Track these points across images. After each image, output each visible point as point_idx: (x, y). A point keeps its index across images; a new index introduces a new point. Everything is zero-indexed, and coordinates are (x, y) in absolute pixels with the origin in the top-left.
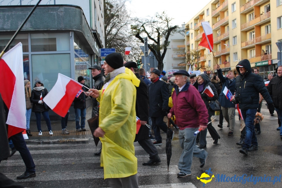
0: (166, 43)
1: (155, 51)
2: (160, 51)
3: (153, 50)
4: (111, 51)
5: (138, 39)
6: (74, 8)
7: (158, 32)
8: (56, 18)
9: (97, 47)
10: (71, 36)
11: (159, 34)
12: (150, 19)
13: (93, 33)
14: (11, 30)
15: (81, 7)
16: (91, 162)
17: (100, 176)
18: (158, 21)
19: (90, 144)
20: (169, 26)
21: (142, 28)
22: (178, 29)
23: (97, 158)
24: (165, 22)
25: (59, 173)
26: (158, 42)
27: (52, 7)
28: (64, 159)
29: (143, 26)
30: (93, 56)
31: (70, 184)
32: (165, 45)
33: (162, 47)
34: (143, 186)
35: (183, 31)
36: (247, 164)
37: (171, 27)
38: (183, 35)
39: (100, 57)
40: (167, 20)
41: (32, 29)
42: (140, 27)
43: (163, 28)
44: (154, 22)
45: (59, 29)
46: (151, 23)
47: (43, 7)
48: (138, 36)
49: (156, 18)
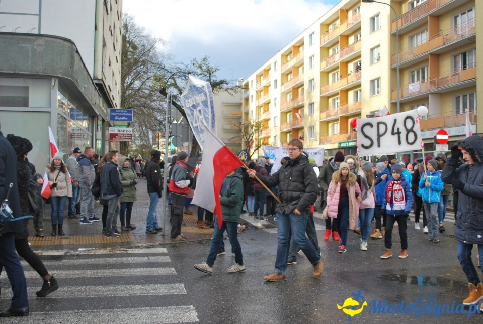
4: (125, 113)
5: (164, 97)
6: (62, 41)
8: (30, 54)
9: (103, 106)
10: (53, 84)
12: (182, 67)
13: (96, 83)
15: (73, 40)
18: (196, 71)
20: (212, 81)
21: (171, 81)
22: (225, 86)
24: (206, 73)
27: (24, 37)
28: (6, 289)
29: (172, 77)
30: (95, 119)
35: (232, 89)
36: (306, 305)
37: (215, 81)
38: (232, 95)
40: (210, 72)
42: (167, 79)
44: (189, 73)
45: (35, 73)
46: (185, 74)
47: (9, 36)
48: (163, 92)
49: (193, 66)
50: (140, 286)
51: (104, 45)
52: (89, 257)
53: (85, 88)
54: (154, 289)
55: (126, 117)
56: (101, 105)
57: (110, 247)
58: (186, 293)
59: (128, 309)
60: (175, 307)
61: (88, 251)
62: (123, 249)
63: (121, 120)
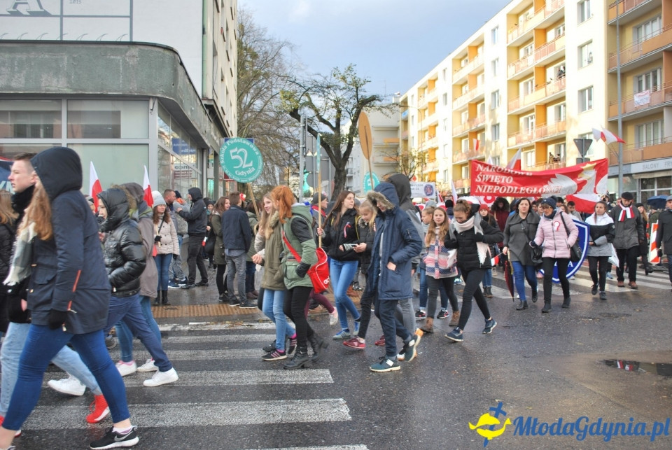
0: (352, 130)
1: (328, 146)
2: (339, 146)
3: (326, 144)
6: (161, 50)
7: (337, 107)
8: (121, 69)
9: (215, 135)
10: (151, 108)
11: (339, 112)
12: (320, 79)
13: (205, 105)
14: (26, 90)
15: (176, 48)
17: (163, 421)
18: (338, 84)
20: (359, 97)
21: (305, 99)
22: (377, 103)
24: (351, 87)
25: (75, 411)
26: (337, 129)
27: (113, 47)
29: (306, 94)
30: (205, 153)
32: (349, 135)
33: (344, 139)
35: (387, 107)
37: (364, 97)
38: (388, 116)
40: (357, 85)
41: (69, 91)
42: (300, 96)
43: (348, 100)
44: (328, 87)
45: (128, 93)
46: (324, 89)
47: (95, 46)
48: (295, 114)
49: (333, 78)
50: (272, 372)
51: (215, 54)
52: (202, 333)
53: (192, 111)
54: (290, 377)
56: (213, 133)
57: (229, 321)
58: (333, 382)
59: (258, 402)
60: (319, 400)
61: (201, 325)
62: (247, 324)
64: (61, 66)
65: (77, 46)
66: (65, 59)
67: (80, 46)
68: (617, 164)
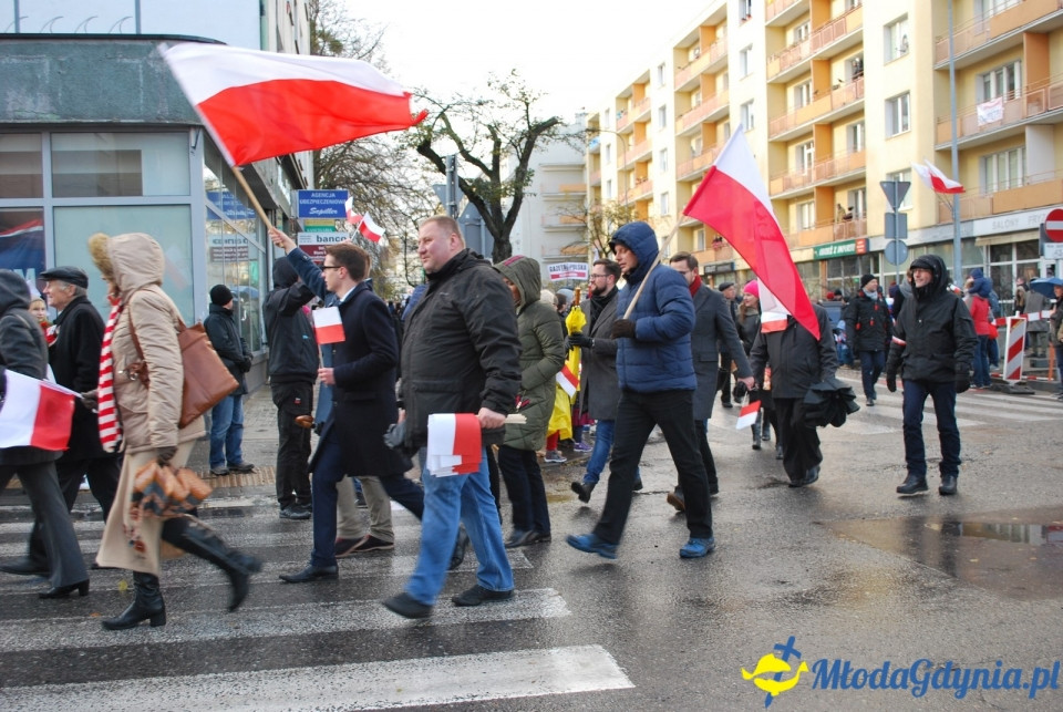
0: (520, 174)
1: (484, 205)
2: (499, 202)
3: (477, 198)
4: (332, 198)
5: (428, 160)
7: (494, 136)
8: (141, 80)
9: (285, 185)
10: (193, 144)
11: (498, 143)
16: (261, 580)
17: (290, 627)
18: (494, 98)
19: (256, 519)
20: (531, 120)
21: (441, 123)
22: (560, 130)
23: (281, 568)
24: (518, 103)
26: (494, 173)
27: (126, 43)
29: (442, 115)
31: (185, 657)
32: (516, 182)
33: (506, 189)
34: (436, 659)
35: (578, 136)
37: (539, 120)
38: (578, 149)
39: (295, 221)
40: (527, 99)
41: (55, 119)
42: (433, 120)
43: (512, 125)
44: (480, 104)
45: (153, 120)
46: (472, 107)
47: (95, 43)
48: (425, 149)
55: (334, 207)
56: (280, 184)
63: (323, 216)
64: (39, 76)
65: (64, 42)
66: (46, 64)
67: (71, 42)
68: (951, 221)
